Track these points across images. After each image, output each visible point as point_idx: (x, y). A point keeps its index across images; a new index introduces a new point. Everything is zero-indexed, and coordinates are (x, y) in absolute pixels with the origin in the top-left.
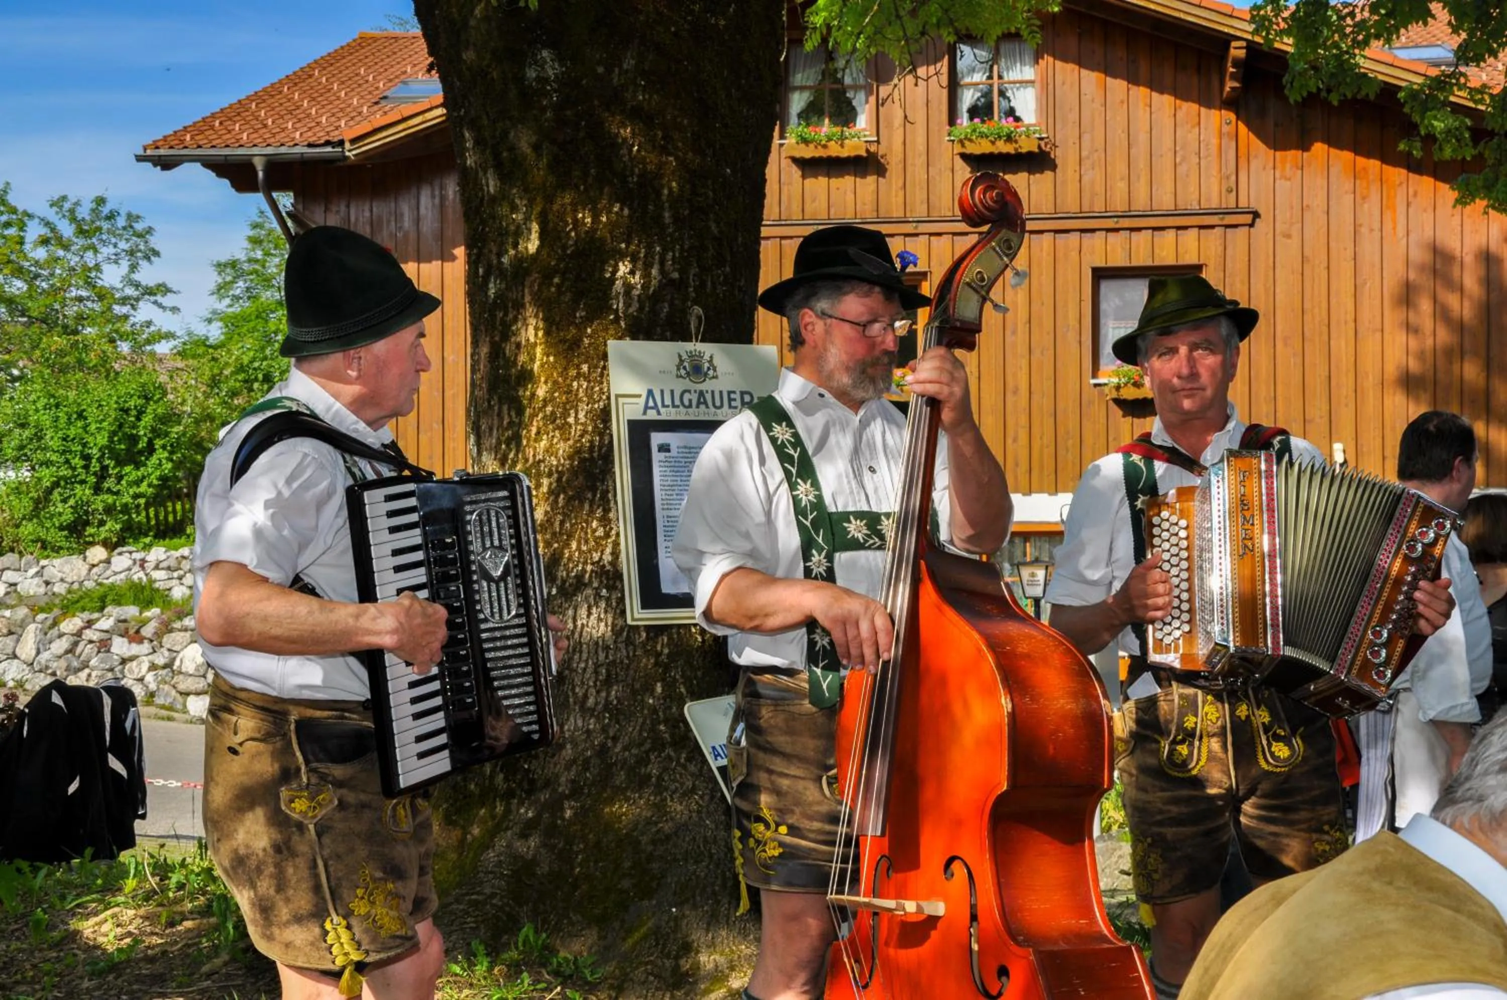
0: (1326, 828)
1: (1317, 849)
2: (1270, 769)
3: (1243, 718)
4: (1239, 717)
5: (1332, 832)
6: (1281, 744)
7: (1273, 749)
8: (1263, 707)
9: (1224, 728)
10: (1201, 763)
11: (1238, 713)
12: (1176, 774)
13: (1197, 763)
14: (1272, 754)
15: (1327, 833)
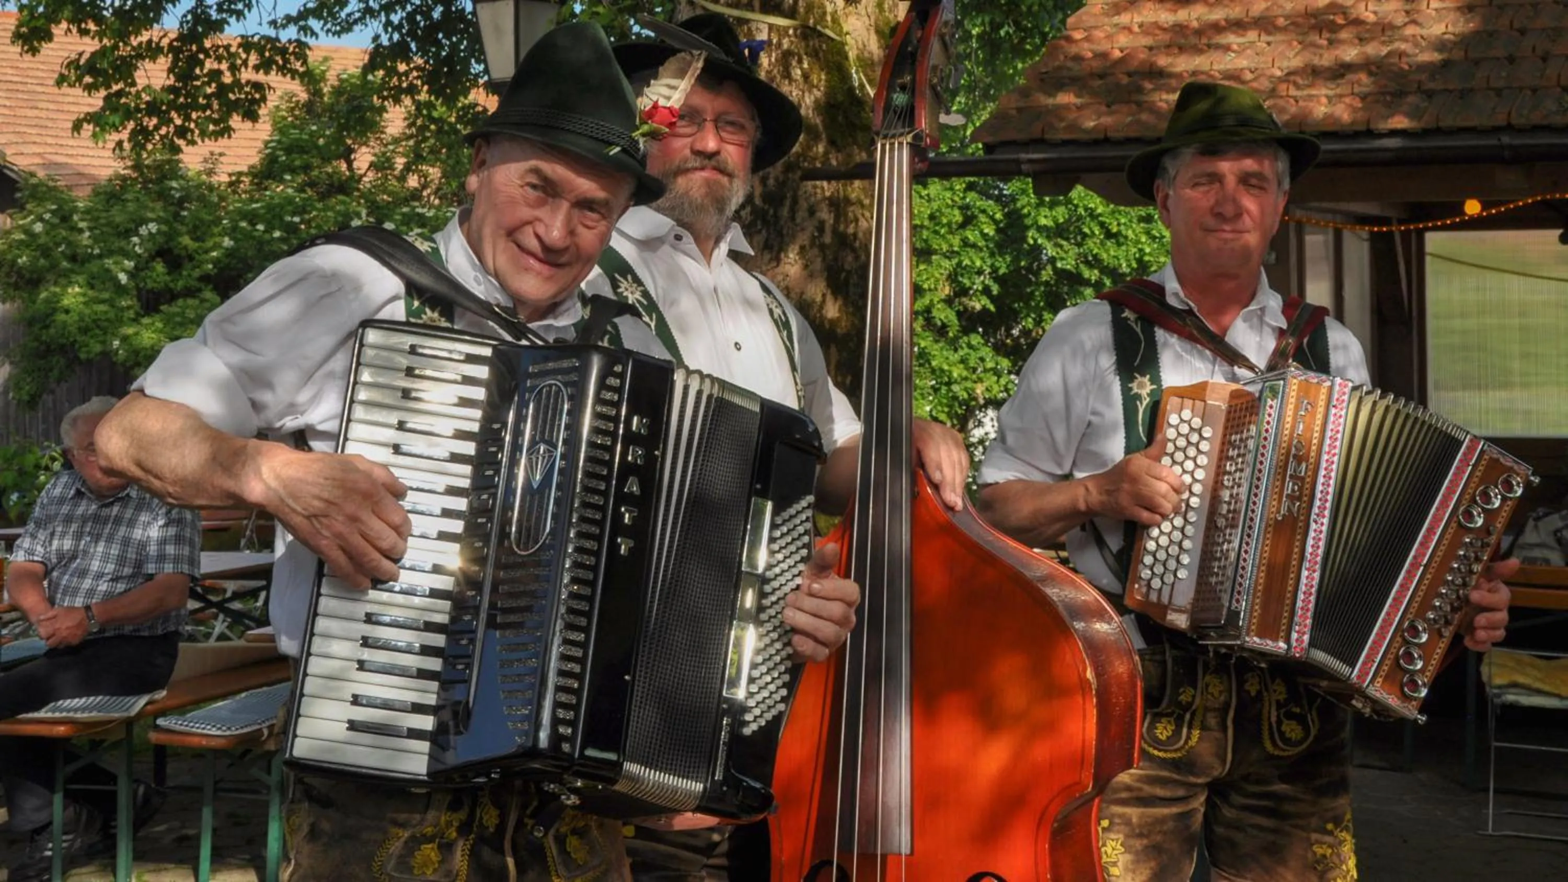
0: (1330, 826)
1: (1315, 853)
2: (1276, 753)
3: (1253, 694)
4: (1248, 692)
5: (1337, 832)
6: (1294, 723)
7: (1284, 728)
8: (1278, 681)
9: (1227, 705)
10: (1190, 743)
11: (1247, 687)
12: (1156, 752)
13: (1186, 742)
14: (1282, 734)
15: (1331, 833)
